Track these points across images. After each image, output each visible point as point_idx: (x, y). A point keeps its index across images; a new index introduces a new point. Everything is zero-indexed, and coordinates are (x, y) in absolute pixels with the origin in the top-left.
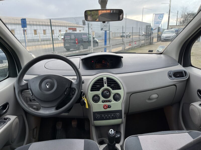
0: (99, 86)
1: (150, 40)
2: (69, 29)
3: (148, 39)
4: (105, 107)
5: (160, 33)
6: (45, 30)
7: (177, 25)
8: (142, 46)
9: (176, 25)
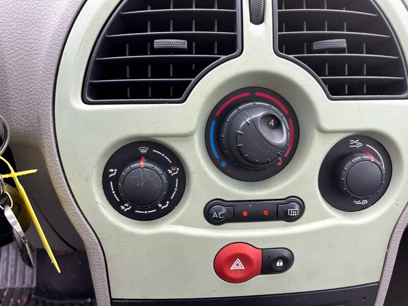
0: (182, 44)
4: (238, 265)
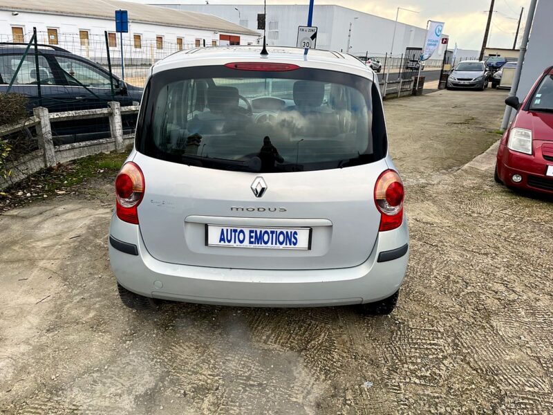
1: (415, 86)
2: (222, 37)
3: (410, 82)
5: (447, 67)
6: (161, 38)
7: (516, 48)
8: (389, 96)
9: (512, 48)
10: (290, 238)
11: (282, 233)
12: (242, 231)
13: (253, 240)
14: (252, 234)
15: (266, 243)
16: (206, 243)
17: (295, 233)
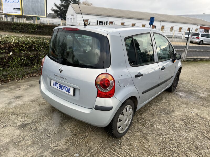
6: (173, 27)
10: (68, 90)
11: (66, 87)
12: (58, 84)
13: (60, 87)
14: (60, 86)
15: (63, 90)
16: (51, 85)
17: (70, 89)
